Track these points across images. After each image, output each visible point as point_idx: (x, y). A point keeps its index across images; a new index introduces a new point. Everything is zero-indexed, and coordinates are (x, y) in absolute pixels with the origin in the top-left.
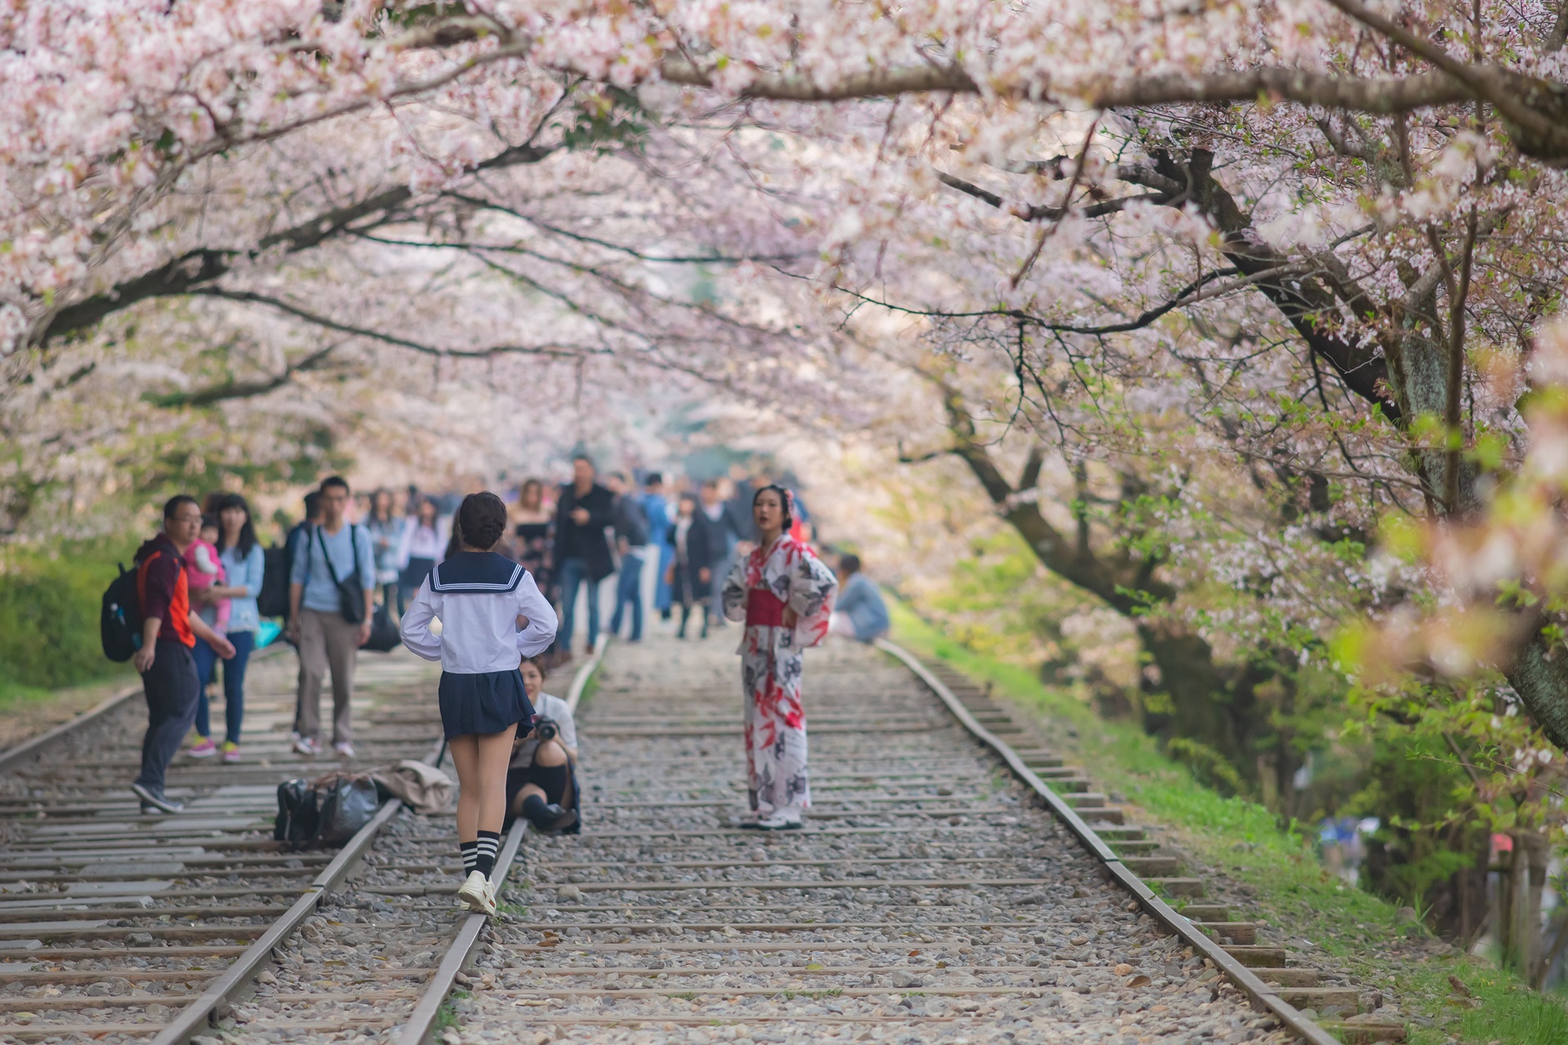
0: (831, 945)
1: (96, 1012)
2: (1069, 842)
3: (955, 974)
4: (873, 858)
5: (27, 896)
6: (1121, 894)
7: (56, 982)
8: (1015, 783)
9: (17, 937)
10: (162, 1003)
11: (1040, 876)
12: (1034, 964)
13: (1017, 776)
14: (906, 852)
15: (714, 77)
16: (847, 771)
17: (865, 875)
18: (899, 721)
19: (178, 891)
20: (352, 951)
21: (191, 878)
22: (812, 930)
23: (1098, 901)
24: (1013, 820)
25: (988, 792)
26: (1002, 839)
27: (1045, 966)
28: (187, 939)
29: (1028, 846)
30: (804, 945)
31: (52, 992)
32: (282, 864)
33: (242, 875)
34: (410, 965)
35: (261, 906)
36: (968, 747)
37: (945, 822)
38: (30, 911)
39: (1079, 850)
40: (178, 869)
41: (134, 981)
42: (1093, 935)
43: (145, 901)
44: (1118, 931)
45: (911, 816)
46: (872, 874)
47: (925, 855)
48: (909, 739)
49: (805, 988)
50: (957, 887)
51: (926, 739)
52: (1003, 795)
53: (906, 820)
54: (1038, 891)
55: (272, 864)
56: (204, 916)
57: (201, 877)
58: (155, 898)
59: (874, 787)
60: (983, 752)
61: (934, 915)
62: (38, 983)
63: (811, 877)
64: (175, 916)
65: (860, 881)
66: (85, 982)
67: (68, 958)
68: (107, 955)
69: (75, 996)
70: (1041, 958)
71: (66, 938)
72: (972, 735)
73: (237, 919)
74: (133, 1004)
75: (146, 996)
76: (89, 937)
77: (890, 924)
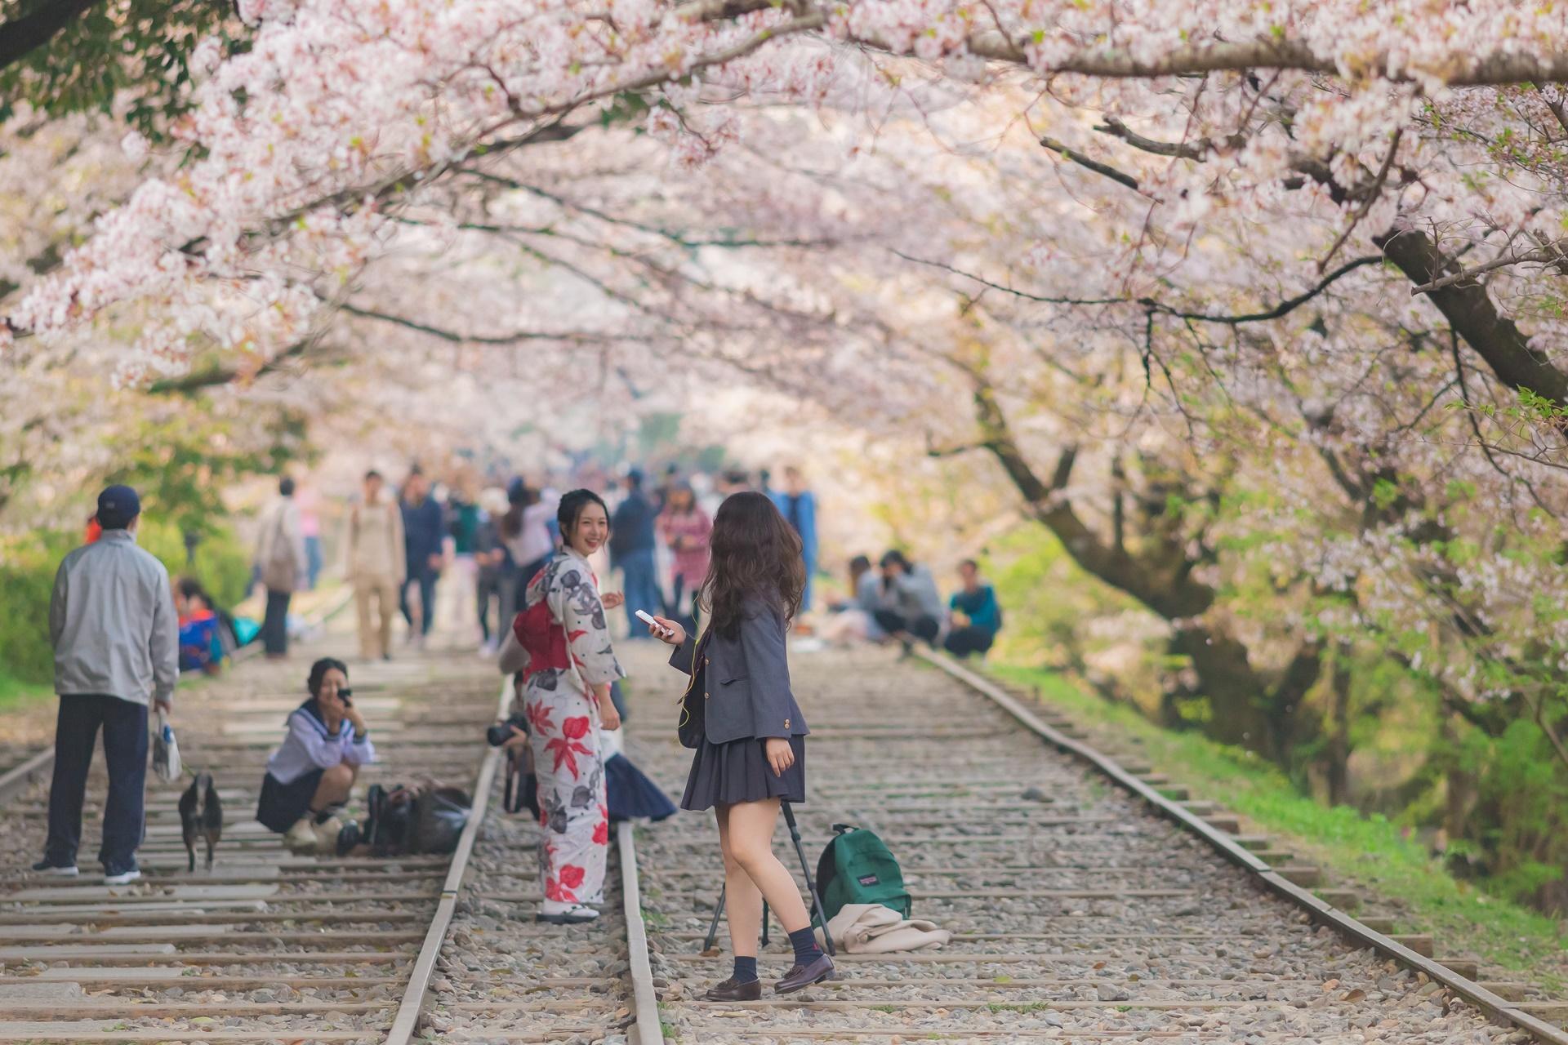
0: (1006, 957)
1: (274, 1019)
2: (1205, 852)
3: (1151, 987)
4: (1002, 868)
5: (131, 899)
6: (1287, 906)
7: (216, 988)
8: (1118, 791)
9: (148, 941)
10: (342, 1011)
11: (1186, 887)
12: (1229, 977)
13: (1117, 782)
14: (1035, 861)
15: (1029, 51)
16: (930, 777)
17: (1003, 885)
18: (958, 726)
19: (286, 895)
20: (510, 959)
21: (295, 882)
22: (974, 941)
23: (1261, 913)
24: (1131, 828)
25: (1090, 799)
26: (1129, 848)
27: (1242, 980)
28: (323, 945)
29: (1160, 856)
30: (977, 956)
31: (219, 998)
32: (380, 869)
33: (346, 880)
34: (579, 974)
35: (382, 912)
36: (1044, 753)
37: (1061, 830)
38: (147, 914)
39: (1220, 860)
40: (275, 873)
41: (298, 987)
42: (1276, 948)
43: (261, 905)
44: (1300, 943)
45: (1019, 824)
46: (1011, 884)
47: (1055, 864)
48: (979, 745)
49: (1007, 1002)
50: (1102, 897)
51: (996, 744)
52: (1106, 802)
53: (1015, 829)
54: (1189, 903)
55: (371, 869)
56: (329, 922)
57: (305, 881)
58: (269, 903)
59: (965, 794)
60: (1067, 759)
61: (1096, 927)
62: (197, 988)
63: (946, 887)
64: (299, 922)
65: (999, 891)
66: (247, 988)
67: (213, 962)
68: (254, 961)
69: (239, 1003)
70: (1234, 971)
71: (199, 943)
72: (1047, 741)
73: (364, 926)
74: (311, 1011)
75: (319, 1004)
76: (223, 943)
77: (1054, 935)
